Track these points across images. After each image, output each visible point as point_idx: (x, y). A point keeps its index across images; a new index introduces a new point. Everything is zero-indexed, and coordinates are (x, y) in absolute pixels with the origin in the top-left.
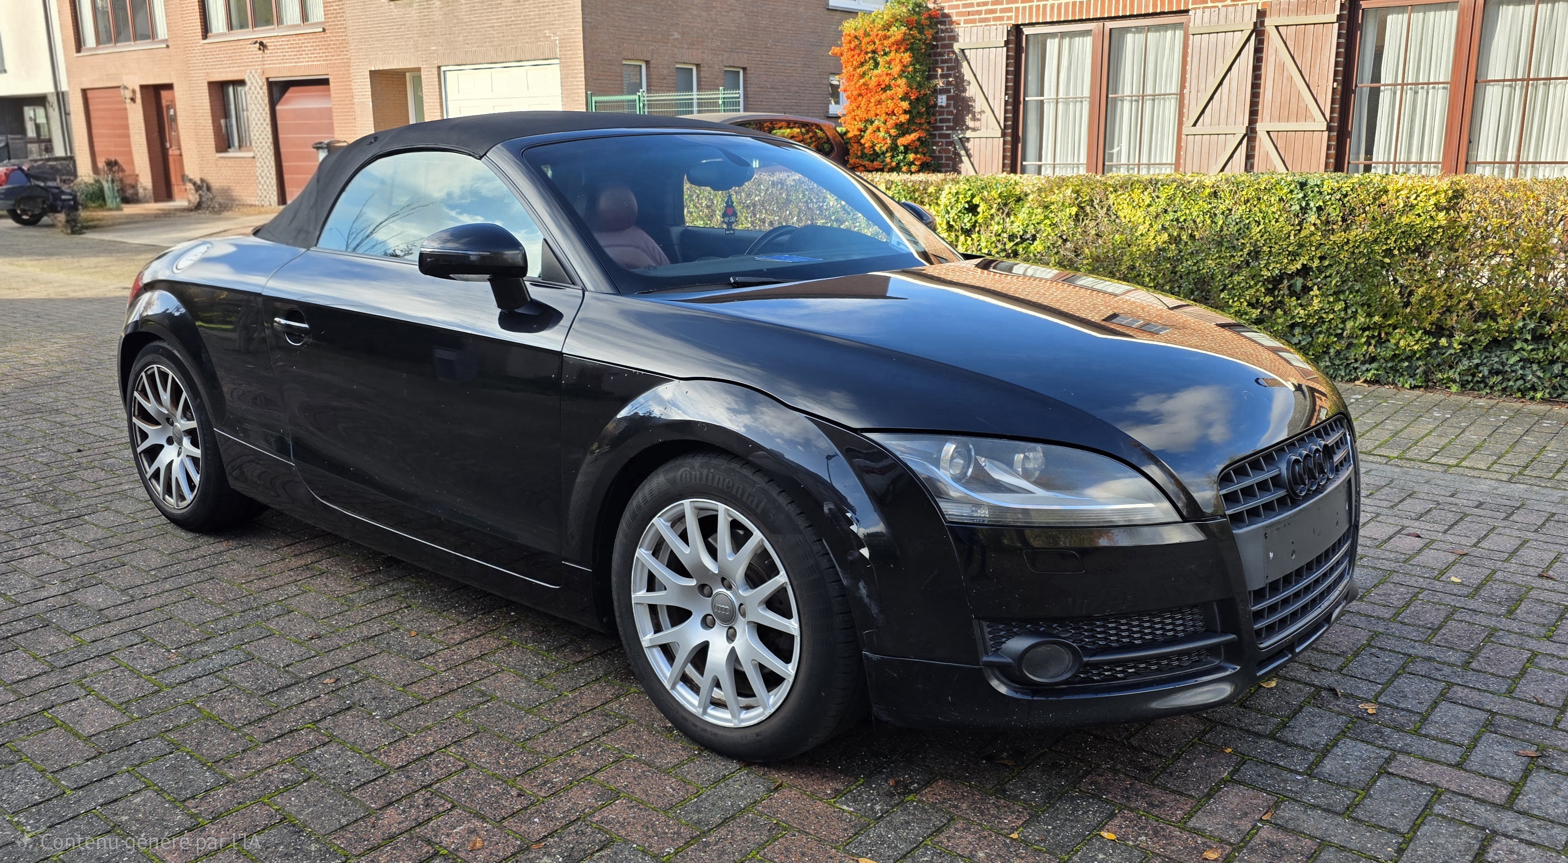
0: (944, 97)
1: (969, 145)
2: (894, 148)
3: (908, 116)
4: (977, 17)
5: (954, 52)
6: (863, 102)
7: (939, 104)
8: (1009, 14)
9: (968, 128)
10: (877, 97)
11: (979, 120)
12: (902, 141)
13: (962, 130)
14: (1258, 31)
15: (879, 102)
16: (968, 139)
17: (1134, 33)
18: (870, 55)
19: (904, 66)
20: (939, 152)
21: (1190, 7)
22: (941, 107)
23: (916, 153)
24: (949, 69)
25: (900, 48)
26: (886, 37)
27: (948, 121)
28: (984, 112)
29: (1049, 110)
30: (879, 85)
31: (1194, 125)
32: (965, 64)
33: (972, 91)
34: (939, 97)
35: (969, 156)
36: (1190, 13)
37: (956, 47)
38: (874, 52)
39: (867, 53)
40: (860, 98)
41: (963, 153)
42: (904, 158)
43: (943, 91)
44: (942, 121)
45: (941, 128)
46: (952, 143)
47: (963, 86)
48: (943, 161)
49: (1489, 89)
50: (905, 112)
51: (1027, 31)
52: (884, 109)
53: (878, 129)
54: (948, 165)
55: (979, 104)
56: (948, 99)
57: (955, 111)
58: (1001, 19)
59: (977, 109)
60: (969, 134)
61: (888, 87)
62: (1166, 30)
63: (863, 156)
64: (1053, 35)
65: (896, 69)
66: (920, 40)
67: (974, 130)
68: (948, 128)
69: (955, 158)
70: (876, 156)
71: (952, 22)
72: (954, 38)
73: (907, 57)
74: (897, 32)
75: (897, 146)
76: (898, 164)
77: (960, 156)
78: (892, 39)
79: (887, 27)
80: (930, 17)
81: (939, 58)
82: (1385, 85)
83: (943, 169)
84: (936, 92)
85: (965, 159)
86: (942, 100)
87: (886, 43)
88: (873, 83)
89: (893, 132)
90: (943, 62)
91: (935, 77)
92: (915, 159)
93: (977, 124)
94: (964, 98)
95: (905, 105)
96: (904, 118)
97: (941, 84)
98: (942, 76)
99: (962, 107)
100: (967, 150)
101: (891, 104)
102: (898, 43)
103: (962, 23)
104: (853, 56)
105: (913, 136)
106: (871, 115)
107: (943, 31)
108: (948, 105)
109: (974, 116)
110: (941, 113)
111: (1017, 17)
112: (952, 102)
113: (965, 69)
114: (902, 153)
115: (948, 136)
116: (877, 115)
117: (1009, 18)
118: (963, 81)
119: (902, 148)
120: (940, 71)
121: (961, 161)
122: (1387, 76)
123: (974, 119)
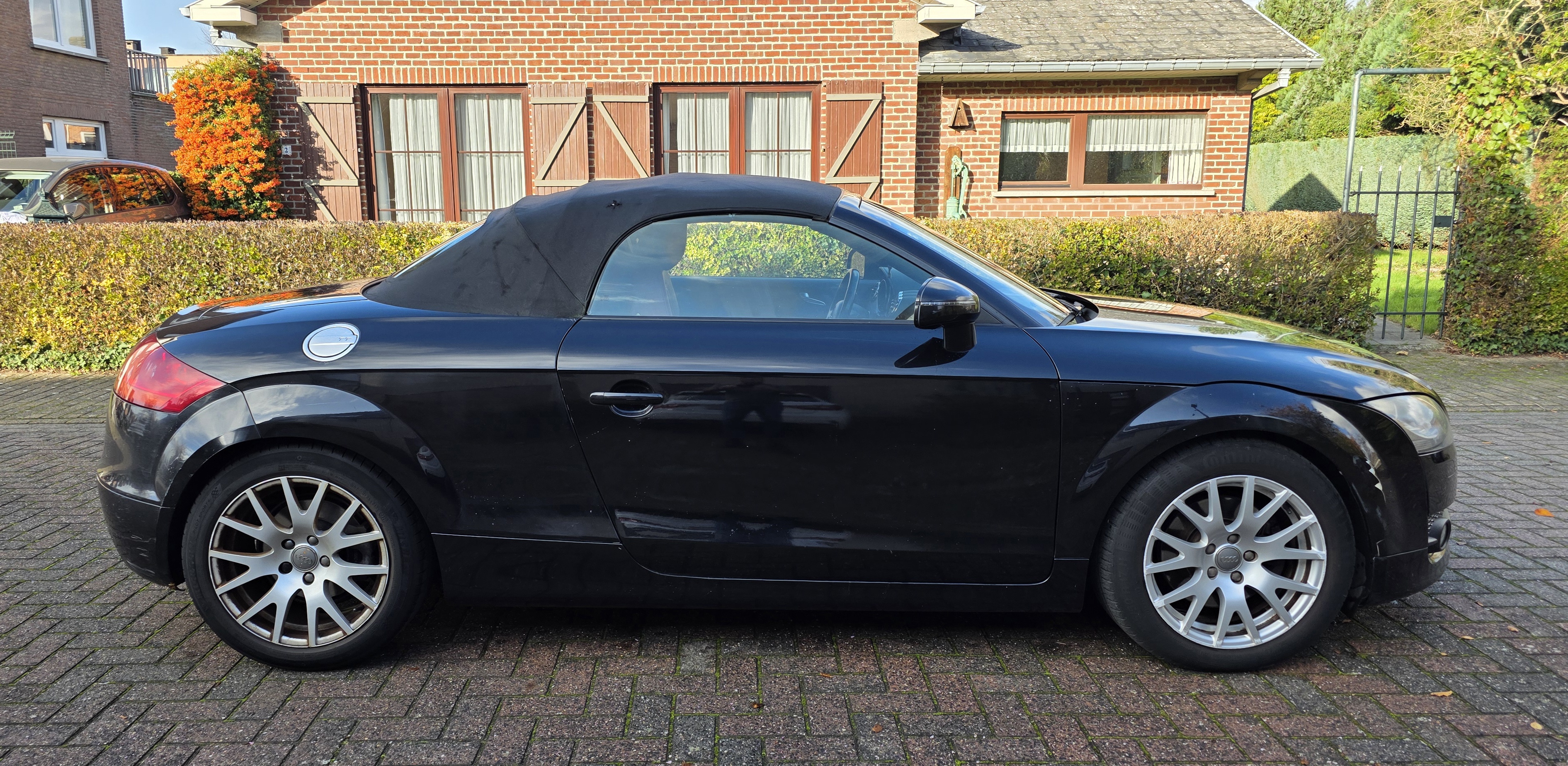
0: (289, 147)
1: (323, 193)
2: (249, 196)
3: (263, 165)
4: (318, 74)
5: (297, 105)
6: (209, 150)
7: (284, 153)
8: (353, 74)
9: (320, 177)
10: (226, 146)
11: (331, 169)
12: (258, 189)
13: (314, 178)
14: (589, 104)
15: (229, 150)
16: (322, 188)
17: (475, 99)
18: (209, 103)
19: (254, 116)
20: (288, 199)
21: (528, 81)
22: (287, 156)
23: (272, 200)
24: (291, 120)
25: (246, 99)
26: (230, 87)
27: (297, 169)
28: (337, 162)
29: (399, 162)
30: (226, 133)
31: (544, 179)
32: (311, 117)
33: (321, 141)
34: (284, 147)
35: (325, 203)
36: (529, 86)
37: (300, 100)
38: (215, 101)
39: (206, 101)
40: (204, 146)
41: (317, 200)
42: (261, 204)
43: (286, 141)
44: (287, 169)
45: (289, 177)
46: (304, 191)
47: (311, 138)
48: (294, 208)
49: (753, 156)
50: (260, 160)
51: (371, 90)
52: (236, 157)
53: (229, 176)
54: (300, 212)
55: (331, 154)
56: (293, 148)
57: (304, 161)
58: (346, 77)
59: (329, 159)
60: (322, 182)
61: (235, 137)
62: (502, 99)
63: (212, 202)
64: (397, 96)
65: (246, 120)
66: (262, 92)
67: (327, 178)
68: (296, 177)
69: (308, 205)
70: (228, 202)
71: (290, 77)
72: (297, 92)
73: (256, 108)
74: (243, 84)
75: (252, 193)
76: (256, 211)
77: (315, 204)
78: (239, 90)
79: (230, 76)
80: (268, 70)
81: (279, 110)
82: (681, 151)
83: (295, 216)
84: (279, 143)
85: (321, 206)
86: (287, 150)
87: (231, 93)
88: (220, 130)
89: (248, 180)
90: (283, 113)
91: (276, 127)
92: (272, 206)
93: (330, 173)
94: (312, 148)
95: (262, 154)
96: (259, 166)
97: (284, 135)
98: (284, 127)
99: (311, 157)
100: (321, 198)
101: (244, 154)
102: (245, 94)
103: (302, 78)
104: (190, 103)
105: (270, 184)
106: (221, 161)
107: (280, 85)
108: (294, 155)
109: (325, 165)
110: (288, 162)
111: (362, 77)
112: (299, 152)
113: (312, 121)
114: (258, 199)
115: (297, 184)
116: (227, 162)
117: (354, 78)
118: (311, 133)
119: (258, 195)
120: (281, 122)
121: (317, 208)
122: (682, 145)
123: (326, 168)
